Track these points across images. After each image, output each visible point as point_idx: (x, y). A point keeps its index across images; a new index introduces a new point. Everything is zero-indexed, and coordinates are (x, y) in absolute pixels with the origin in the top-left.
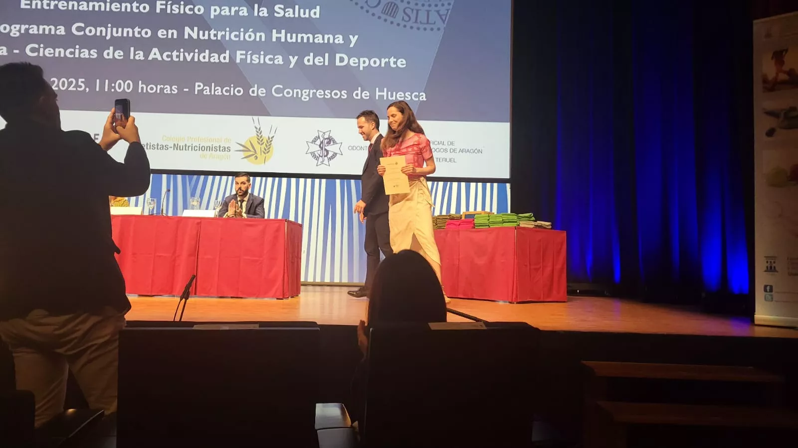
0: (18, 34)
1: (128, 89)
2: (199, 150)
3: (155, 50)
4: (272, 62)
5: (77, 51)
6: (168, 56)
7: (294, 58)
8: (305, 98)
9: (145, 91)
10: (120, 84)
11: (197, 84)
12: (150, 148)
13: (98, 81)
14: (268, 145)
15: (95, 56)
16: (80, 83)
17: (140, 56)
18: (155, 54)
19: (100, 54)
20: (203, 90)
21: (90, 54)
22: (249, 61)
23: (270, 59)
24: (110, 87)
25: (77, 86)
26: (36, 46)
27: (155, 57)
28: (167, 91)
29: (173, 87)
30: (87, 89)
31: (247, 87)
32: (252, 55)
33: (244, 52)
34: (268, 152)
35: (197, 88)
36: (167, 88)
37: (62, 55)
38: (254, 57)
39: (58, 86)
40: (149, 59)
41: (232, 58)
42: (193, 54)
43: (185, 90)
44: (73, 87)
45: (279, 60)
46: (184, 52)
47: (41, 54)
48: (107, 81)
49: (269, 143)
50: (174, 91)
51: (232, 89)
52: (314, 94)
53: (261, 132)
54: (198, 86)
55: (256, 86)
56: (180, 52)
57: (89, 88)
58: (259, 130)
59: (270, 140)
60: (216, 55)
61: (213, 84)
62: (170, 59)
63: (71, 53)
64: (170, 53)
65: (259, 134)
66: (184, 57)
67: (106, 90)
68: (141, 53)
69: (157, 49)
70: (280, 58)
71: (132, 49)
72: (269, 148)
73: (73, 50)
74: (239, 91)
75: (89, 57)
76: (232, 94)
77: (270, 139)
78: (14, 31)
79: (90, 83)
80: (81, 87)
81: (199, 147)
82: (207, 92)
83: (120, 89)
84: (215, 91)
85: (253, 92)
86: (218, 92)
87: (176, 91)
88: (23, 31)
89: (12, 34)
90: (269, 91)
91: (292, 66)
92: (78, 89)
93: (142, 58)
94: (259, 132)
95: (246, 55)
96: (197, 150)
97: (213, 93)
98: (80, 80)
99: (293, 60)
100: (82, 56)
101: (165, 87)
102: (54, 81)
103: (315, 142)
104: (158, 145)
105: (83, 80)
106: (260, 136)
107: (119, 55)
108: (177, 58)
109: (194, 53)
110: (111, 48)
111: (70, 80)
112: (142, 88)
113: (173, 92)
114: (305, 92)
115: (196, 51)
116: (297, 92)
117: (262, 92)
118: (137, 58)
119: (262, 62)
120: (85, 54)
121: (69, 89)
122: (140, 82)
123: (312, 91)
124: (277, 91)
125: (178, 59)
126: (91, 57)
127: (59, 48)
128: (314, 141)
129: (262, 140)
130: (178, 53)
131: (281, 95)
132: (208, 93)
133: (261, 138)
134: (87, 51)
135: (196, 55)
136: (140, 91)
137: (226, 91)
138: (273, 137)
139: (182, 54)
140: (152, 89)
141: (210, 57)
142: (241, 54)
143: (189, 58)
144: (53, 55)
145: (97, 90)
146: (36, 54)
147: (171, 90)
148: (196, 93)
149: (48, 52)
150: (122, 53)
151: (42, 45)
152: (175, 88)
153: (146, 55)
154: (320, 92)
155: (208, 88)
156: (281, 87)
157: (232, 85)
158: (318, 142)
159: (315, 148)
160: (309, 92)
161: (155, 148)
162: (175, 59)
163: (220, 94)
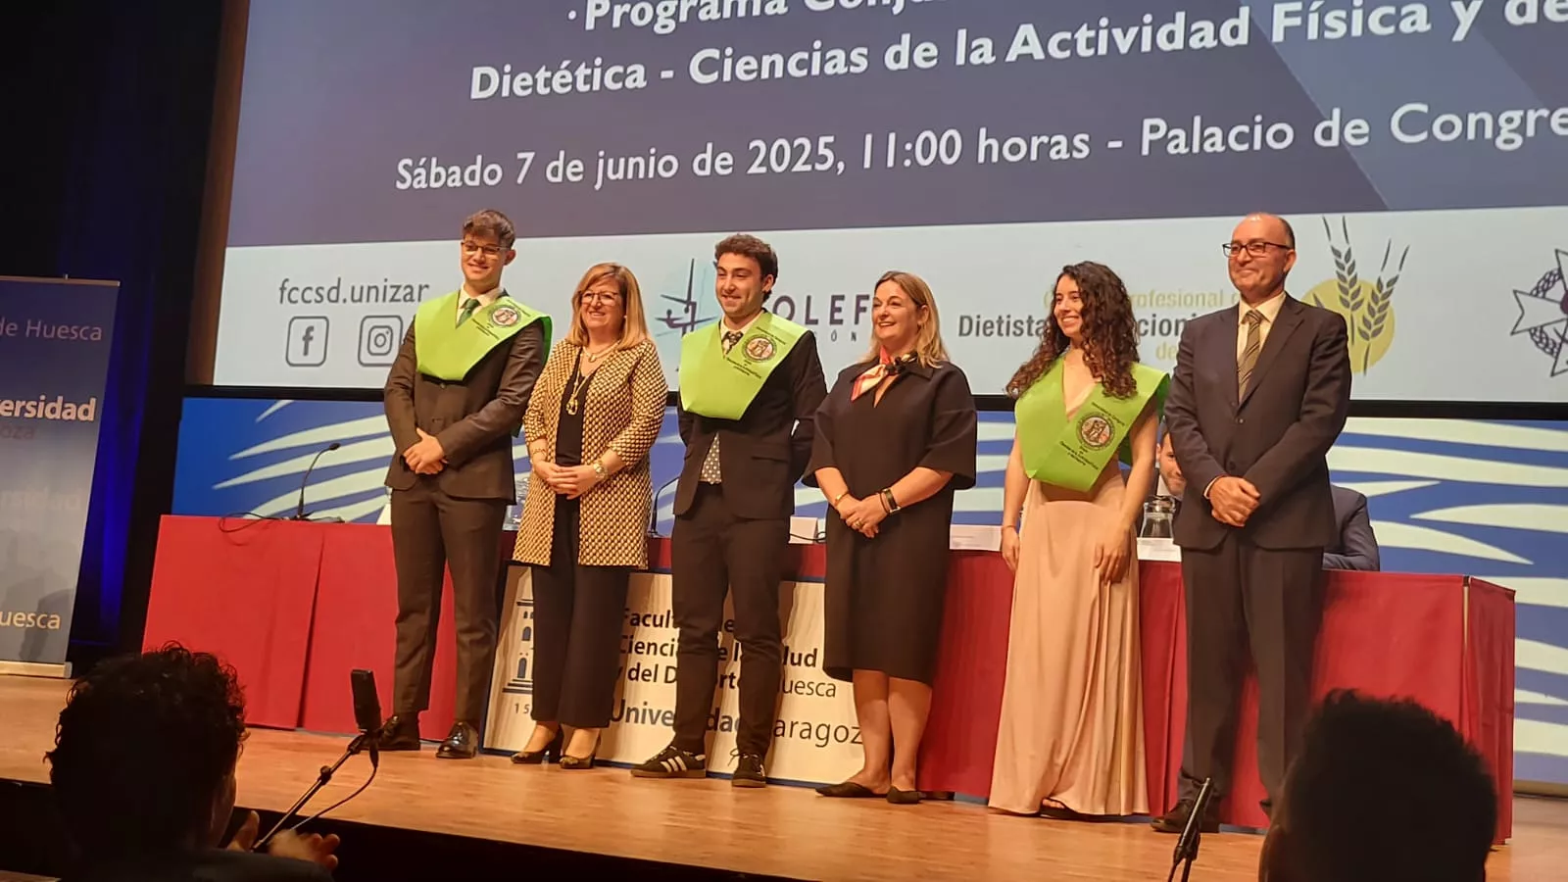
0: (672, 25)
1: (950, 154)
2: (1153, 334)
3: (1027, 31)
4: (1391, 30)
5: (817, 56)
6: (1062, 45)
7: (1467, 7)
8: (1508, 140)
9: (995, 158)
10: (927, 141)
11: (1148, 123)
12: (1008, 334)
13: (869, 138)
14: (1376, 308)
15: (864, 64)
16: (822, 151)
17: (984, 52)
18: (1026, 42)
19: (876, 59)
20: (1165, 140)
21: (848, 62)
22: (1313, 34)
23: (1385, 21)
24: (901, 154)
25: (815, 157)
26: (715, 53)
27: (1026, 50)
28: (1058, 152)
29: (1077, 141)
30: (841, 166)
31: (1306, 117)
32: (1322, 13)
33: (1298, 6)
34: (1376, 333)
35: (1147, 137)
36: (1058, 143)
37: (779, 74)
38: (1329, 19)
39: (766, 162)
40: (1008, 59)
41: (1259, 31)
42: (1136, 29)
43: (1112, 145)
44: (804, 164)
45: (1417, 19)
46: (1109, 28)
47: (727, 77)
48: (892, 137)
49: (1380, 303)
50: (1080, 151)
51: (1258, 129)
52: (1543, 124)
53: (1353, 264)
54: (1152, 129)
55: (1336, 113)
56: (1098, 29)
57: (845, 163)
58: (1347, 259)
59: (1383, 292)
60: (1208, 27)
61: (1197, 120)
62: (1067, 53)
63: (800, 65)
64: (1068, 35)
65: (1345, 273)
66: (1111, 39)
67: (890, 164)
68: (987, 43)
69: (1030, 27)
70: (1421, 11)
71: (962, 34)
72: (1384, 316)
73: (806, 56)
74: (1280, 136)
75: (846, 70)
76: (1257, 146)
77: (1385, 290)
78: (661, 21)
79: (847, 149)
80: (824, 159)
81: (1154, 322)
82: (1178, 147)
83: (926, 157)
84: (1203, 140)
85: (1327, 134)
86: (1213, 145)
87: (1086, 151)
88: (683, 18)
89: (657, 29)
90: (1379, 129)
91: (1459, 35)
92: (819, 167)
93: (989, 59)
94: (1347, 266)
95: (1304, 14)
96: (1146, 332)
97: (1196, 149)
98: (823, 140)
99: (1466, 17)
100: (829, 70)
101: (1053, 140)
102: (757, 149)
103: (1545, 291)
104: (1030, 321)
105: (830, 139)
106: (1349, 278)
107: (926, 55)
108: (1088, 47)
109: (1142, 25)
110: (906, 38)
111: (796, 143)
112: (989, 148)
113: (1076, 155)
114: (1510, 120)
115: (1148, 18)
116: (1480, 124)
117: (1356, 132)
118: (975, 59)
119: (1357, 31)
120: (837, 64)
121: (795, 169)
122: (983, 131)
123: (1532, 116)
124: (1410, 123)
125: (1091, 52)
126: (853, 69)
127: (771, 54)
128: (1541, 290)
129: (1359, 290)
130: (1092, 33)
131: (1423, 136)
132: (1183, 150)
133: (1351, 286)
134: (840, 54)
135: (1147, 31)
136: (981, 159)
137: (1240, 138)
138: (1395, 280)
139: (1103, 35)
140: (1015, 149)
141: (1188, 35)
142: (1288, 15)
143: (1124, 45)
144: (755, 75)
145: (867, 165)
146: (715, 76)
147: (1071, 148)
148: (1145, 151)
149: (744, 68)
150: (934, 51)
151: (729, 51)
152: (1082, 141)
153: (1001, 49)
154: (1562, 116)
155: (1181, 133)
156: (1423, 108)
157: (1258, 118)
158: (1557, 292)
159: (1547, 312)
160: (1524, 119)
161: (1022, 332)
162: (1083, 51)
163: (1219, 148)
